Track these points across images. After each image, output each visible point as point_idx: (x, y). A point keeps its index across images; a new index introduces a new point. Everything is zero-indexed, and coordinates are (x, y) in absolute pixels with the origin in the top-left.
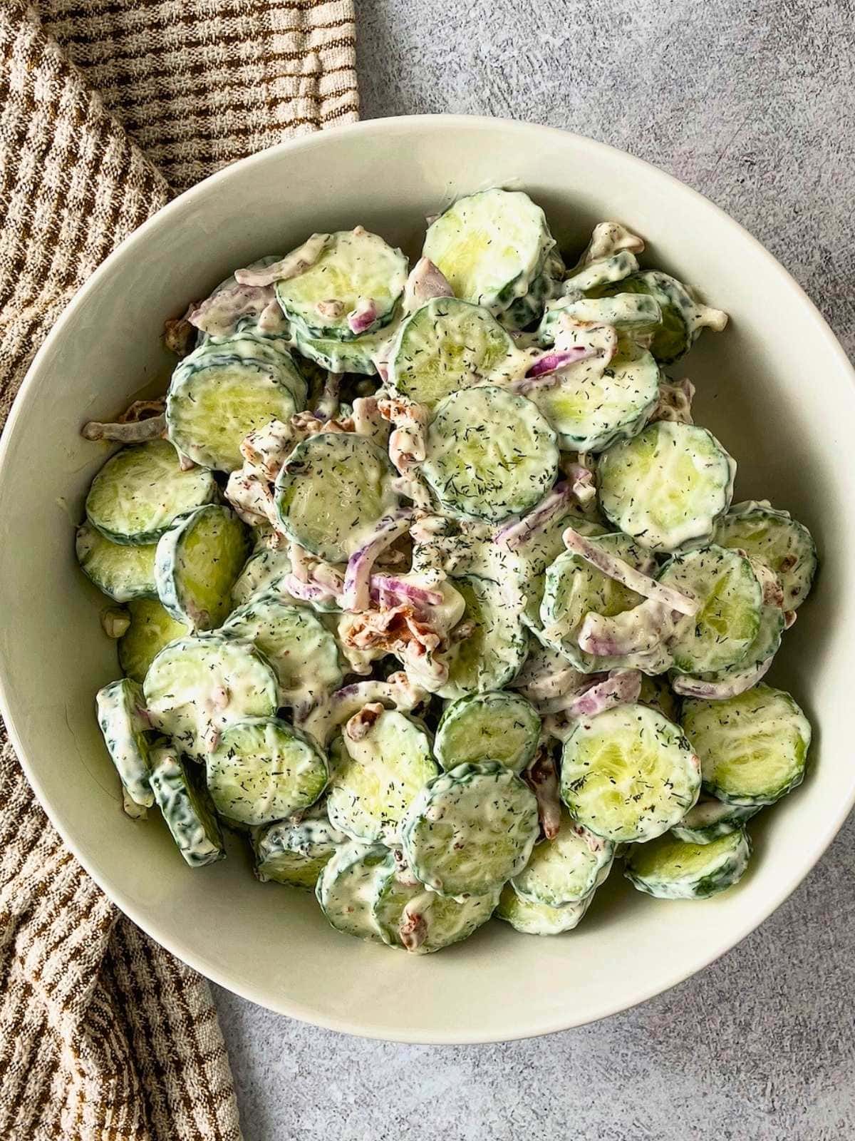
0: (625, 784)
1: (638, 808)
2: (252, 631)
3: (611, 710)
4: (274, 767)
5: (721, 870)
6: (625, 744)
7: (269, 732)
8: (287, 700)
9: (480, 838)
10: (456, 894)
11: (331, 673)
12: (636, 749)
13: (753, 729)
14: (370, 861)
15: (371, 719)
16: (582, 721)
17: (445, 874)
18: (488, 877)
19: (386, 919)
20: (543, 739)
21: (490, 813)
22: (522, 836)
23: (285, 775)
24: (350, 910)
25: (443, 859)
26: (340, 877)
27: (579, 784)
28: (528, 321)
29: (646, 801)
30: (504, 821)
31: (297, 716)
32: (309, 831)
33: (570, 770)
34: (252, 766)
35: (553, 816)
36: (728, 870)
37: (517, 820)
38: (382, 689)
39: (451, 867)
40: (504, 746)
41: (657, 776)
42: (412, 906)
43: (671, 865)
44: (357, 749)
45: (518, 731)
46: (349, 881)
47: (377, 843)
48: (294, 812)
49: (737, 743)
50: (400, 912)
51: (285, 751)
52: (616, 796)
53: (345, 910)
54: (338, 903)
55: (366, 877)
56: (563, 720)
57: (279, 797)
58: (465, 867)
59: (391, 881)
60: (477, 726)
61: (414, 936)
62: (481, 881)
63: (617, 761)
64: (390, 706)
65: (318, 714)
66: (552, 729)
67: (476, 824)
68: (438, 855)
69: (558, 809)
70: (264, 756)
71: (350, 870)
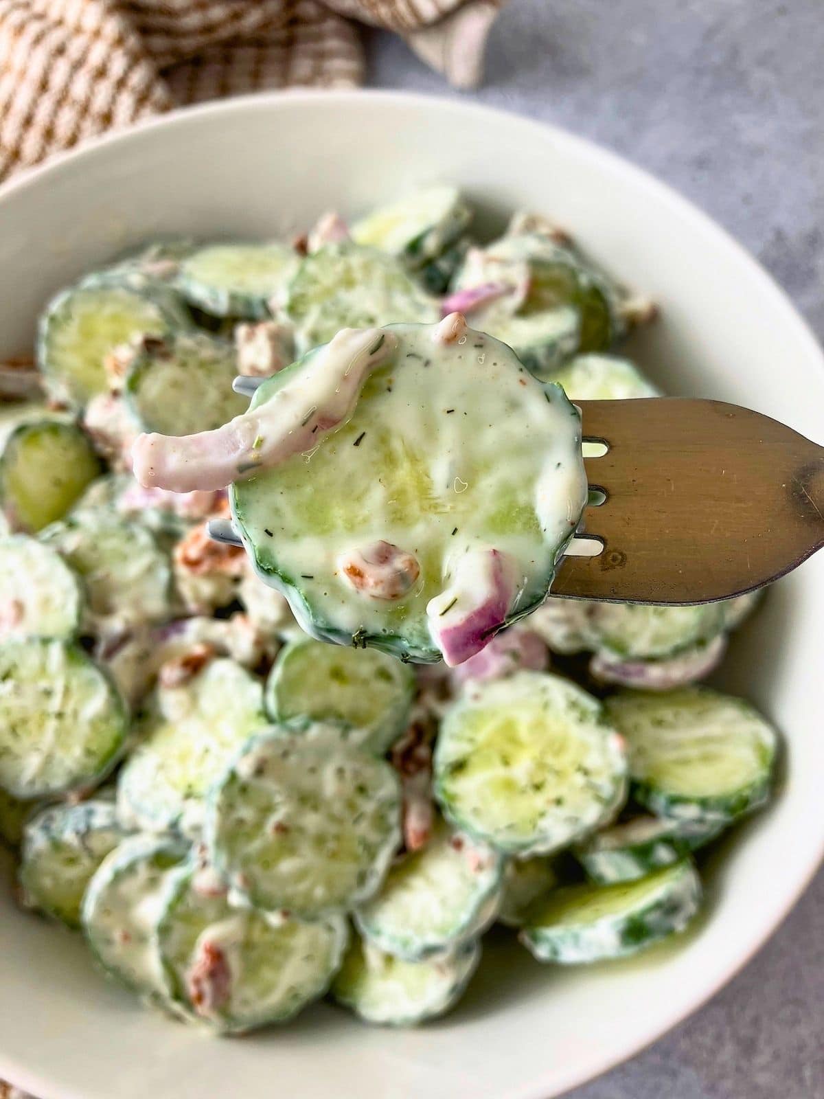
0: (522, 769)
1: (539, 801)
2: (72, 542)
3: (507, 675)
4: (55, 704)
5: (658, 906)
6: (524, 721)
7: (56, 652)
8: (94, 626)
9: (312, 821)
10: (271, 908)
11: (156, 605)
12: (539, 726)
13: (699, 732)
14: (162, 860)
15: (195, 667)
16: (469, 688)
17: (257, 870)
18: (319, 892)
19: (172, 952)
20: (417, 714)
21: (329, 784)
22: (373, 837)
23: (68, 721)
24: (126, 937)
25: (255, 846)
26: (119, 877)
27: (459, 767)
28: (440, 284)
29: (551, 792)
30: (351, 806)
31: (101, 649)
32: (90, 813)
33: (448, 750)
34: (28, 700)
35: (422, 816)
36: (669, 907)
37: (369, 807)
38: (219, 630)
39: (267, 860)
40: (364, 704)
41: (565, 761)
42: (210, 934)
43: (586, 913)
44: (170, 701)
45: (380, 686)
46: (129, 887)
47: (174, 830)
48: (74, 783)
49: (678, 746)
50: (190, 943)
51: (75, 683)
52: (509, 786)
53: (117, 935)
54: (107, 921)
55: (153, 883)
56: (445, 690)
57: (59, 754)
58: (287, 866)
59: (184, 888)
60: (325, 664)
61: (207, 987)
62: (308, 895)
63: (514, 740)
64: (220, 652)
65: (129, 651)
66: (430, 700)
67: (308, 799)
68: (249, 837)
69: (429, 811)
70: (43, 684)
71: (131, 869)
